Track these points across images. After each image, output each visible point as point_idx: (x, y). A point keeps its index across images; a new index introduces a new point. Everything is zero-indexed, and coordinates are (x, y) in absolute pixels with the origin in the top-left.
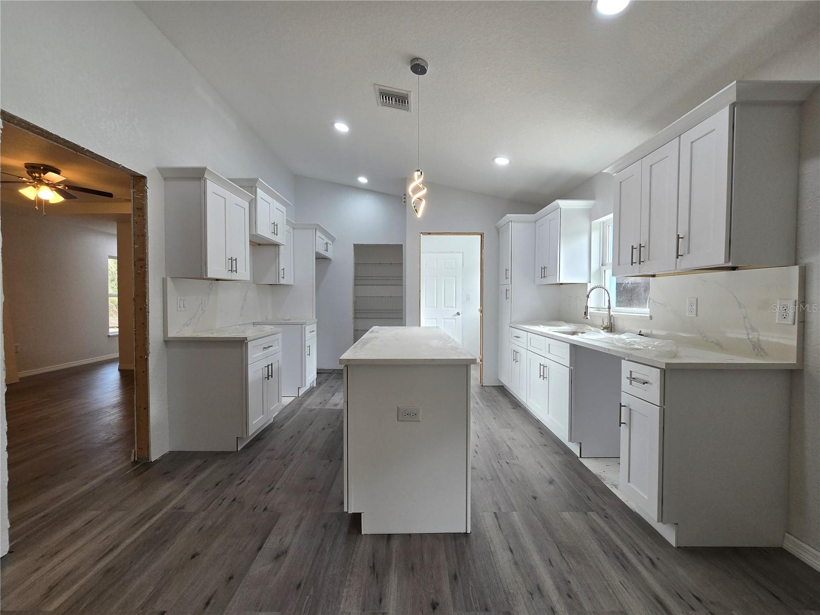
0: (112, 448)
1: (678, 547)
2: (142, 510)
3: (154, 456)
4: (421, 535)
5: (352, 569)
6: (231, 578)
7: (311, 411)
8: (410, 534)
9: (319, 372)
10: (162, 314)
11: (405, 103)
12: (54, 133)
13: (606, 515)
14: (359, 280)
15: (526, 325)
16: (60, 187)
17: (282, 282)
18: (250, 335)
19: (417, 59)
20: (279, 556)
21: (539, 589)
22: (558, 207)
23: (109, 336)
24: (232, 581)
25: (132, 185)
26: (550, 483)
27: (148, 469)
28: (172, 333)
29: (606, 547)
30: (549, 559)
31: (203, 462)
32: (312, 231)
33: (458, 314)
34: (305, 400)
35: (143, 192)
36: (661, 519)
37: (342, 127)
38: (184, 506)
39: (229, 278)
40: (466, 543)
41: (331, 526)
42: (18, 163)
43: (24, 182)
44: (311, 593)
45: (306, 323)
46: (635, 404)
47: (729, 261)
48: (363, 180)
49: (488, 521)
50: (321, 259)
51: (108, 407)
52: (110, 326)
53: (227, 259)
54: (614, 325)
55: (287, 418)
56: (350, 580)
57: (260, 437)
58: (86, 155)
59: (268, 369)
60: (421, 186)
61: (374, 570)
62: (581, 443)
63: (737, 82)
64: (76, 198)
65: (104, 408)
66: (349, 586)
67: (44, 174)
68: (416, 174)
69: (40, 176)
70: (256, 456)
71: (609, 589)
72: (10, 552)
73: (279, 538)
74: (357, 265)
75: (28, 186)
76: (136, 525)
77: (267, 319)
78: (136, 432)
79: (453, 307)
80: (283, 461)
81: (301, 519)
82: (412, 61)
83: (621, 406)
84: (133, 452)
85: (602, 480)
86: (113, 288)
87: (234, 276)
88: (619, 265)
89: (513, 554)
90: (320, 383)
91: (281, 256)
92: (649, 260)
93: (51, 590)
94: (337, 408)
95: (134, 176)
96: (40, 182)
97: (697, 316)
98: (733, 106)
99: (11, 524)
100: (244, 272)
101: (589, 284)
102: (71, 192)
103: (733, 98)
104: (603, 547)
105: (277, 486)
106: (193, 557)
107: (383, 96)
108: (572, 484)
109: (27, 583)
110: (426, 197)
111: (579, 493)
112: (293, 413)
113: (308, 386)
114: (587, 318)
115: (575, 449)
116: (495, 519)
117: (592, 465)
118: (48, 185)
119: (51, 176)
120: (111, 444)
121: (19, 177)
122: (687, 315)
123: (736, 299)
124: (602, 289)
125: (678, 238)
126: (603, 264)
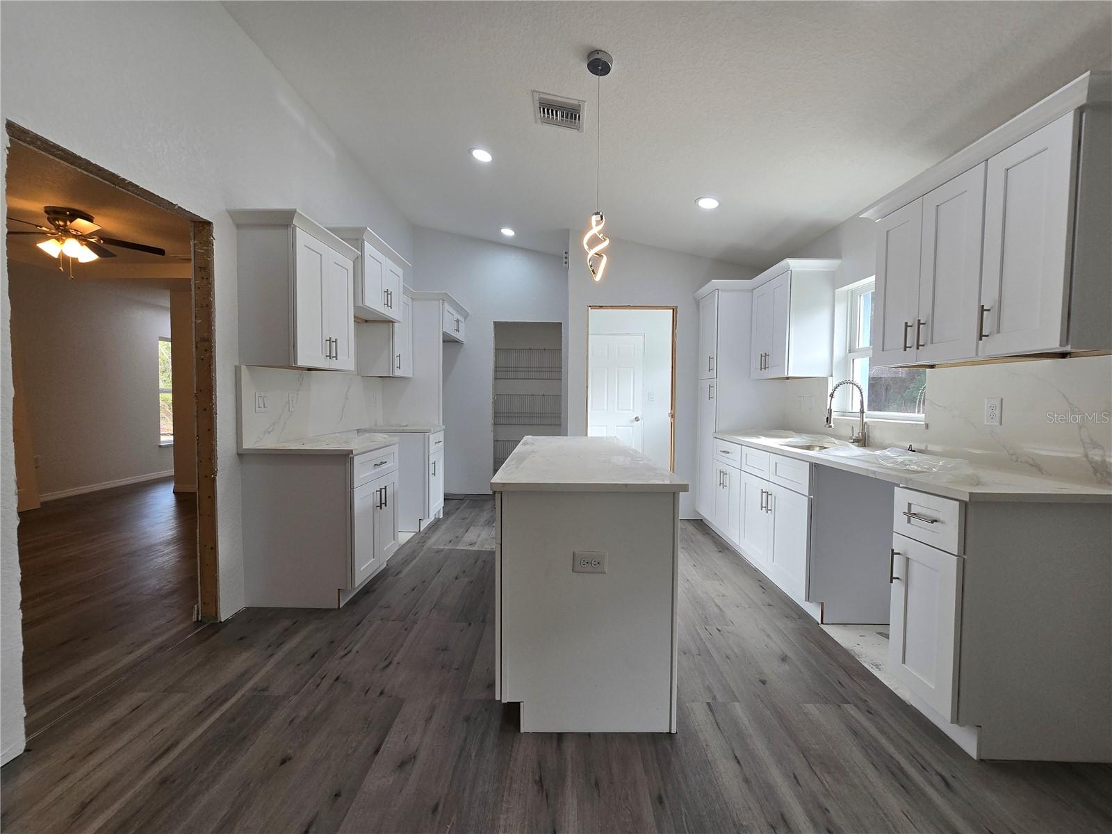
0: (167, 601)
1: (981, 760)
2: (210, 690)
3: (225, 614)
4: (606, 736)
5: (511, 784)
6: (337, 795)
7: (437, 552)
8: (589, 734)
9: (448, 498)
10: (235, 415)
11: (575, 119)
12: (83, 157)
13: (870, 710)
14: (501, 372)
15: (739, 435)
16: (93, 240)
17: (397, 373)
18: (356, 447)
19: (598, 51)
20: (403, 764)
21: (784, 820)
22: (787, 270)
23: (160, 446)
24: (340, 799)
25: (192, 234)
26: (783, 660)
27: (216, 632)
28: (249, 444)
29: (874, 757)
30: (794, 775)
31: (292, 623)
32: (437, 302)
33: (637, 419)
34: (429, 538)
35: (207, 244)
36: (957, 718)
37: (482, 156)
38: (267, 687)
39: (327, 367)
40: (672, 749)
41: (476, 719)
42: (35, 206)
43: (44, 233)
44: (454, 819)
45: (430, 430)
46: (914, 550)
47: (1067, 344)
48: (508, 232)
49: (700, 716)
50: (450, 342)
51: (160, 544)
52: (161, 433)
53: (324, 341)
54: (869, 437)
55: (406, 562)
56: (508, 801)
57: (368, 589)
58: (128, 190)
59: (381, 493)
60: (600, 236)
61: (542, 786)
62: (822, 604)
63: (1091, 74)
64: (115, 256)
65: (155, 545)
66: (508, 810)
67: (71, 222)
68: (595, 218)
69: (66, 225)
70: (365, 616)
71: (888, 823)
72: (27, 750)
73: (403, 737)
74: (498, 350)
75: (49, 238)
76: (201, 715)
77: (376, 425)
78: (199, 580)
79: (630, 410)
80: (403, 623)
81: (433, 709)
82: (590, 54)
83: (893, 553)
84: (196, 609)
85: (856, 657)
86: (165, 381)
87: (333, 364)
88: (883, 350)
89: (741, 767)
90: (448, 514)
91: (396, 337)
92: (932, 343)
93: (84, 808)
94: (474, 549)
95: (195, 222)
96: (65, 233)
97: (1001, 424)
98: (1080, 111)
99: (27, 710)
100: (347, 360)
101: (830, 379)
102: (110, 248)
103: (1081, 98)
104: (870, 756)
105: (396, 660)
106: (283, 762)
107: (544, 109)
108: (814, 663)
109: (50, 798)
110: (606, 251)
111: (826, 676)
112: (413, 555)
113: (432, 518)
114: (831, 427)
115: (814, 612)
116: (709, 713)
117: (841, 636)
118: (76, 237)
119: (81, 223)
120: (165, 597)
121: (37, 226)
122: (985, 423)
123: (1067, 400)
124: (855, 387)
125: (983, 310)
126: (851, 350)
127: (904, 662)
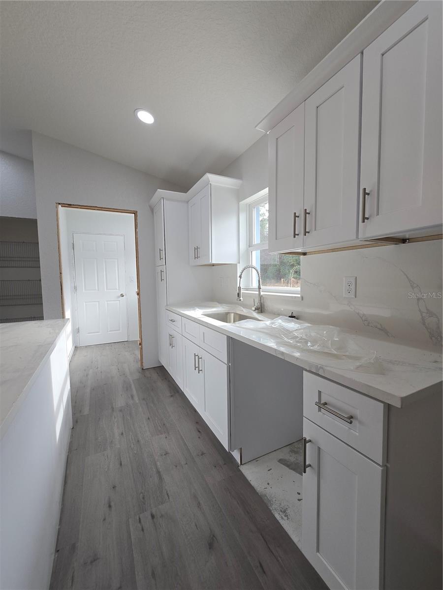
15: (180, 308)
22: (208, 183)
26: (210, 546)
33: (122, 295)
54: (264, 305)
62: (241, 449)
79: (117, 289)
83: (305, 440)
88: (276, 239)
92: (315, 230)
97: (356, 297)
101: (238, 265)
111: (249, 557)
114: (240, 300)
122: (344, 296)
123: (407, 277)
124: (253, 269)
125: (365, 193)
126: (250, 245)
127: (318, 550)
